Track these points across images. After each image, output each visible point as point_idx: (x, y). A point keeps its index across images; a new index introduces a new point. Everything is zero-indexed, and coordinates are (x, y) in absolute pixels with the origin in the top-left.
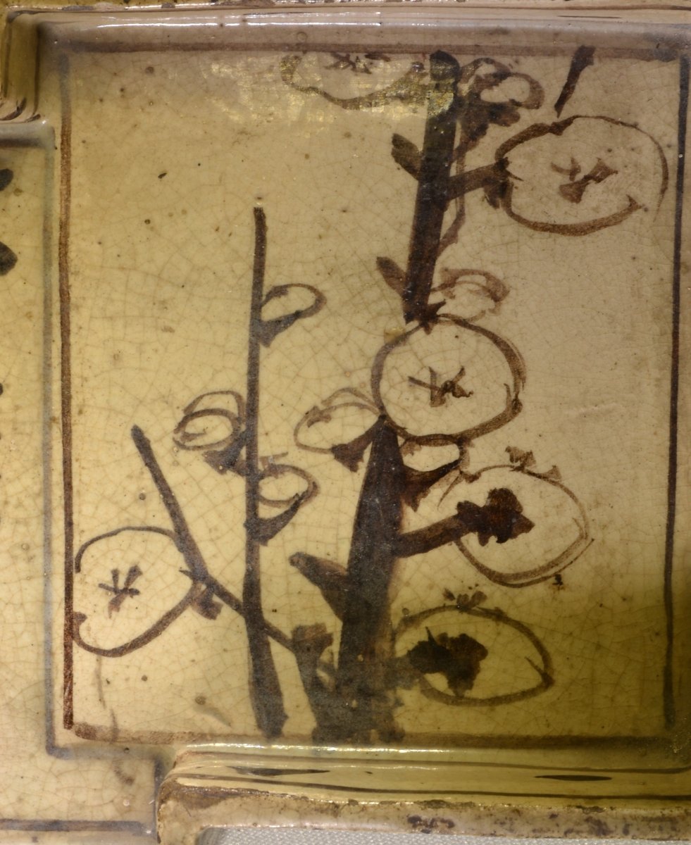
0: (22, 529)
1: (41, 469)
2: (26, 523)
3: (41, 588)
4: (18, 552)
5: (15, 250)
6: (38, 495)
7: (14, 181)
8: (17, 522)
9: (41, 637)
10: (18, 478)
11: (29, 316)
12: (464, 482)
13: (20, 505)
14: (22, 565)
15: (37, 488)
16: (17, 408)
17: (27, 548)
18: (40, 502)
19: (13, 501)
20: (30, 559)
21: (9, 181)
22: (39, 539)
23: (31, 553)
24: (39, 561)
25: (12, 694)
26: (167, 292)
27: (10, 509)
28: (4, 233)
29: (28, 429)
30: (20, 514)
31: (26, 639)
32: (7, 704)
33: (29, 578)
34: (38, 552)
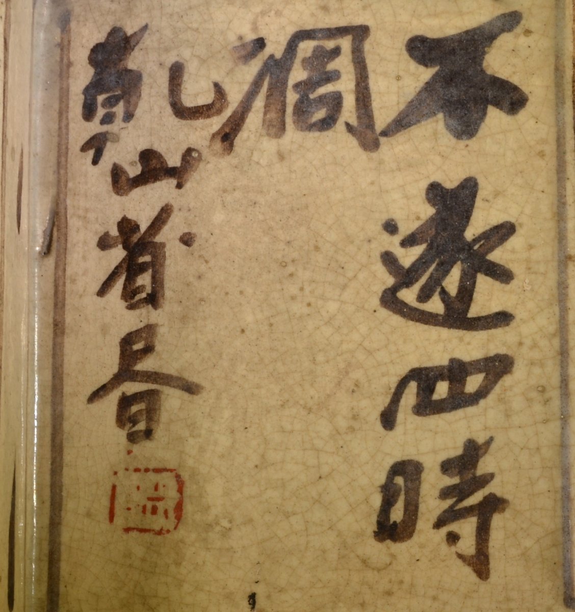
0: (537, 370)
1: (557, 309)
2: (542, 365)
3: (558, 431)
4: (534, 394)
5: (525, 89)
6: (554, 335)
7: (523, 22)
8: (532, 363)
9: (559, 483)
10: (533, 318)
11: (542, 154)
13: (535, 346)
14: (538, 408)
15: (552, 328)
16: (531, 247)
17: (543, 390)
18: (556, 342)
19: (528, 342)
20: (547, 402)
21: (518, 22)
22: (556, 380)
23: (547, 395)
24: (556, 403)
25: (528, 543)
27: (524, 350)
28: (514, 73)
29: (542, 268)
30: (536, 355)
31: (543, 485)
32: (523, 554)
33: (546, 421)
34: (555, 394)
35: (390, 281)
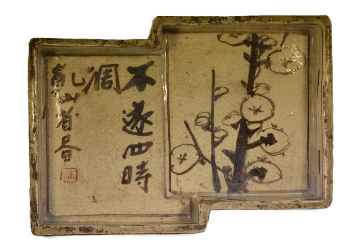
0: (158, 145)
1: (163, 131)
2: (159, 144)
3: (163, 159)
4: (157, 151)
5: (155, 80)
6: (162, 137)
7: (155, 63)
8: (157, 144)
9: (163, 171)
10: (157, 134)
11: (159, 95)
12: (262, 132)
13: (158, 140)
14: (158, 154)
15: (162, 136)
16: (157, 117)
17: (160, 150)
18: (163, 139)
19: (156, 139)
20: (160, 152)
21: (153, 64)
22: (162, 147)
23: (161, 151)
24: (163, 153)
25: (156, 184)
26: (192, 89)
27: (155, 140)
28: (153, 76)
29: (159, 122)
30: (158, 142)
31: (160, 171)
32: (155, 187)
33: (160, 157)
34: (162, 151)
35: (124, 125)
